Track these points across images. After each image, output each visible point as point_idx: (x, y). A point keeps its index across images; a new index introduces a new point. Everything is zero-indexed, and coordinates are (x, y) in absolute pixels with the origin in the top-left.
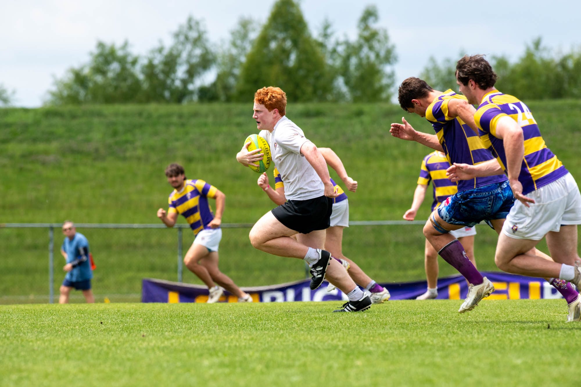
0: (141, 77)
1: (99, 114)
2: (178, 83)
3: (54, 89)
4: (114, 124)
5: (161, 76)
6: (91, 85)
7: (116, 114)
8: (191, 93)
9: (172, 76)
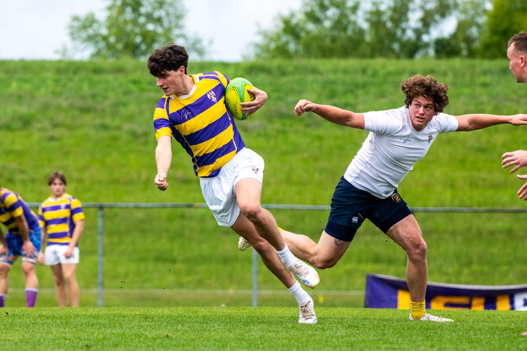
0: (365, 26)
1: (314, 71)
2: (410, 34)
3: (259, 39)
4: (332, 82)
5: (389, 25)
6: (303, 35)
7: (335, 71)
8: (426, 45)
9: (404, 25)
